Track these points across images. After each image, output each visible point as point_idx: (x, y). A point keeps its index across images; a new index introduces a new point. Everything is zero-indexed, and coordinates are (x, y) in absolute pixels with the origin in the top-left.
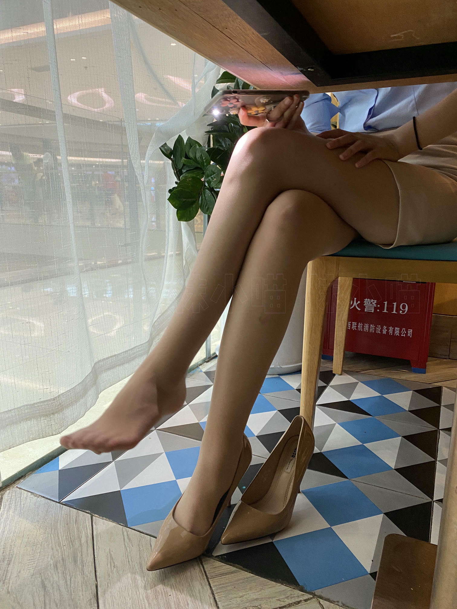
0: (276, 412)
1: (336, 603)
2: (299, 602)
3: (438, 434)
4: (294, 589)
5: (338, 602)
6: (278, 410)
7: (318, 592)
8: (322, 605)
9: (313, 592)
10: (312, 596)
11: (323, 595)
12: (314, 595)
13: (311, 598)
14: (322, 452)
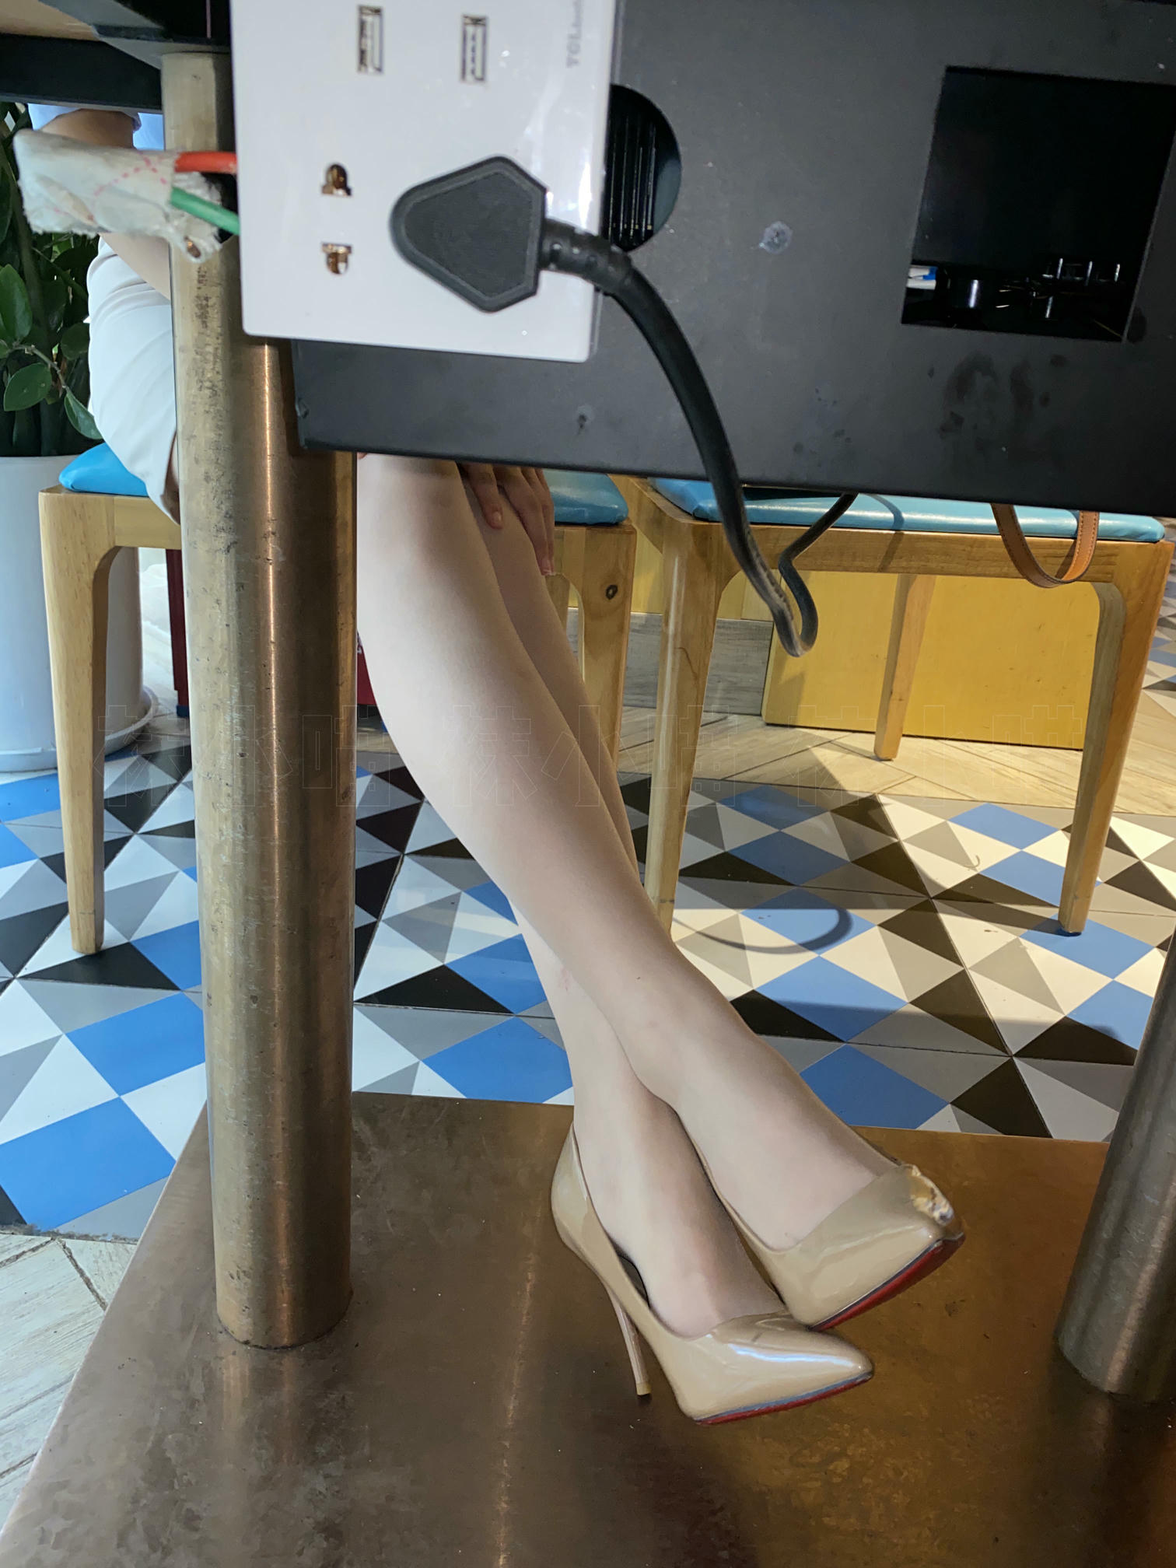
0: (37, 863)
1: (100, 1239)
2: (18, 1257)
3: (400, 862)
4: (13, 1234)
5: (104, 1235)
6: (43, 859)
7: (62, 1229)
8: (68, 1249)
9: (55, 1230)
10: (49, 1239)
11: (77, 1231)
12: (55, 1235)
13: (47, 1242)
14: (132, 940)
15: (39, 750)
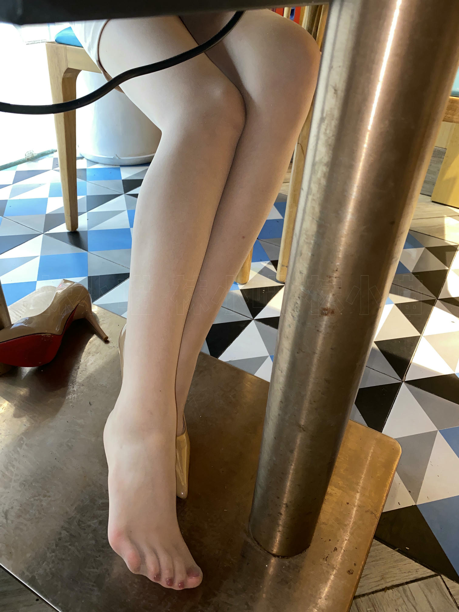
15: (112, 157)
